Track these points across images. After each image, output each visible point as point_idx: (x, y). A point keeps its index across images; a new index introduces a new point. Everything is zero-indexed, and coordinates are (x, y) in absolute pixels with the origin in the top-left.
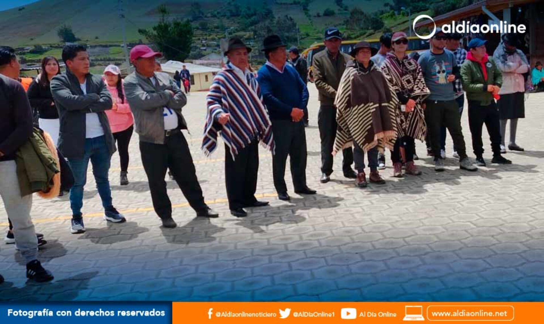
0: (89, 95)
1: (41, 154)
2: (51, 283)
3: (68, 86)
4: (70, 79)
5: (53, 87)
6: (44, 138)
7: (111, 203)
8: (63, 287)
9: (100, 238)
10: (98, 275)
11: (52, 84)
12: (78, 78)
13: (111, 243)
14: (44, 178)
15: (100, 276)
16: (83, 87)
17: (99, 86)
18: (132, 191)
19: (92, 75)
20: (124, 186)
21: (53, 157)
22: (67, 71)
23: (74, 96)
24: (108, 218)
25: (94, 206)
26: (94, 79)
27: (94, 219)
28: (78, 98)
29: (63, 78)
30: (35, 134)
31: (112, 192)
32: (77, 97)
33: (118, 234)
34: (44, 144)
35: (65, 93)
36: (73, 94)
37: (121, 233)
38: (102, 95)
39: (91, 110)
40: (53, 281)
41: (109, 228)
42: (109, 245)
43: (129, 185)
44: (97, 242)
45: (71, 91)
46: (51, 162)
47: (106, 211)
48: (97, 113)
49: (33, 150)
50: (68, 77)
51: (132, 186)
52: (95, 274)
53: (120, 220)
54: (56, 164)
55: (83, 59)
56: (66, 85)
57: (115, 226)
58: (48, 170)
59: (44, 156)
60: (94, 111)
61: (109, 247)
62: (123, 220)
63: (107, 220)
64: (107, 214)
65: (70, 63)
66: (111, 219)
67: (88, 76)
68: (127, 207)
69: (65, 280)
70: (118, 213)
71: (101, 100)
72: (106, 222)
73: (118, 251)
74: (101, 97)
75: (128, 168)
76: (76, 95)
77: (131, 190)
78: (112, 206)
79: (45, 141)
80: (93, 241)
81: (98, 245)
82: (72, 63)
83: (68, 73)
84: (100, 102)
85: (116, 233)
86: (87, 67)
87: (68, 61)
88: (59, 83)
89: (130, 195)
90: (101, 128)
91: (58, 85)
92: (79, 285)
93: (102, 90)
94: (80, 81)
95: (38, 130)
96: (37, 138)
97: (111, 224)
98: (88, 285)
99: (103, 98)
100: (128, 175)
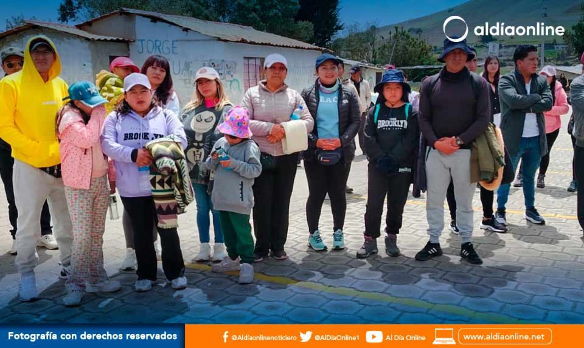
0: (533, 95)
1: (492, 146)
2: (481, 267)
3: (515, 86)
4: (517, 79)
5: (501, 86)
6: (495, 132)
7: (533, 204)
8: (491, 272)
9: (522, 235)
10: (523, 270)
11: (501, 83)
12: (525, 77)
13: (533, 243)
14: (492, 169)
15: (525, 272)
16: (528, 87)
17: (542, 87)
18: (549, 196)
19: (538, 76)
20: (540, 189)
21: (501, 150)
22: (516, 71)
23: (519, 95)
24: (528, 218)
25: (513, 204)
26: (538, 79)
27: (514, 216)
28: (522, 98)
29: (512, 78)
30: (489, 128)
31: (535, 193)
32: (521, 96)
33: (538, 236)
34: (495, 138)
35: (511, 92)
36: (518, 94)
37: (542, 234)
38: (544, 96)
39: (531, 110)
40: (482, 265)
41: (529, 228)
42: (530, 244)
43: (545, 188)
44: (519, 239)
45: (516, 90)
46: (500, 155)
47: (527, 210)
48: (537, 114)
49: (486, 142)
50: (516, 75)
51: (549, 190)
52: (521, 269)
53: (540, 222)
54: (503, 157)
55: (533, 59)
56: (512, 84)
57: (535, 227)
58: (497, 162)
59: (494, 149)
60: (533, 112)
61: (531, 246)
62: (543, 223)
63: (527, 220)
64: (528, 214)
65: (520, 63)
66: (531, 219)
67: (534, 76)
68: (545, 211)
69: (492, 267)
70: (538, 215)
71: (543, 101)
72: (526, 221)
73: (540, 252)
74: (543, 98)
75: (547, 172)
76: (521, 94)
77: (547, 194)
78: (534, 207)
79: (496, 136)
80: (515, 237)
81: (520, 241)
82: (522, 63)
83: (517, 72)
84: (541, 103)
85: (537, 234)
86: (535, 68)
87: (518, 61)
88: (506, 82)
89: (547, 198)
90: (537, 128)
91: (505, 83)
92: (506, 275)
93: (544, 91)
94: (526, 80)
95: (492, 125)
96: (491, 131)
97: (530, 223)
98: (516, 278)
99: (546, 99)
100: (545, 178)
